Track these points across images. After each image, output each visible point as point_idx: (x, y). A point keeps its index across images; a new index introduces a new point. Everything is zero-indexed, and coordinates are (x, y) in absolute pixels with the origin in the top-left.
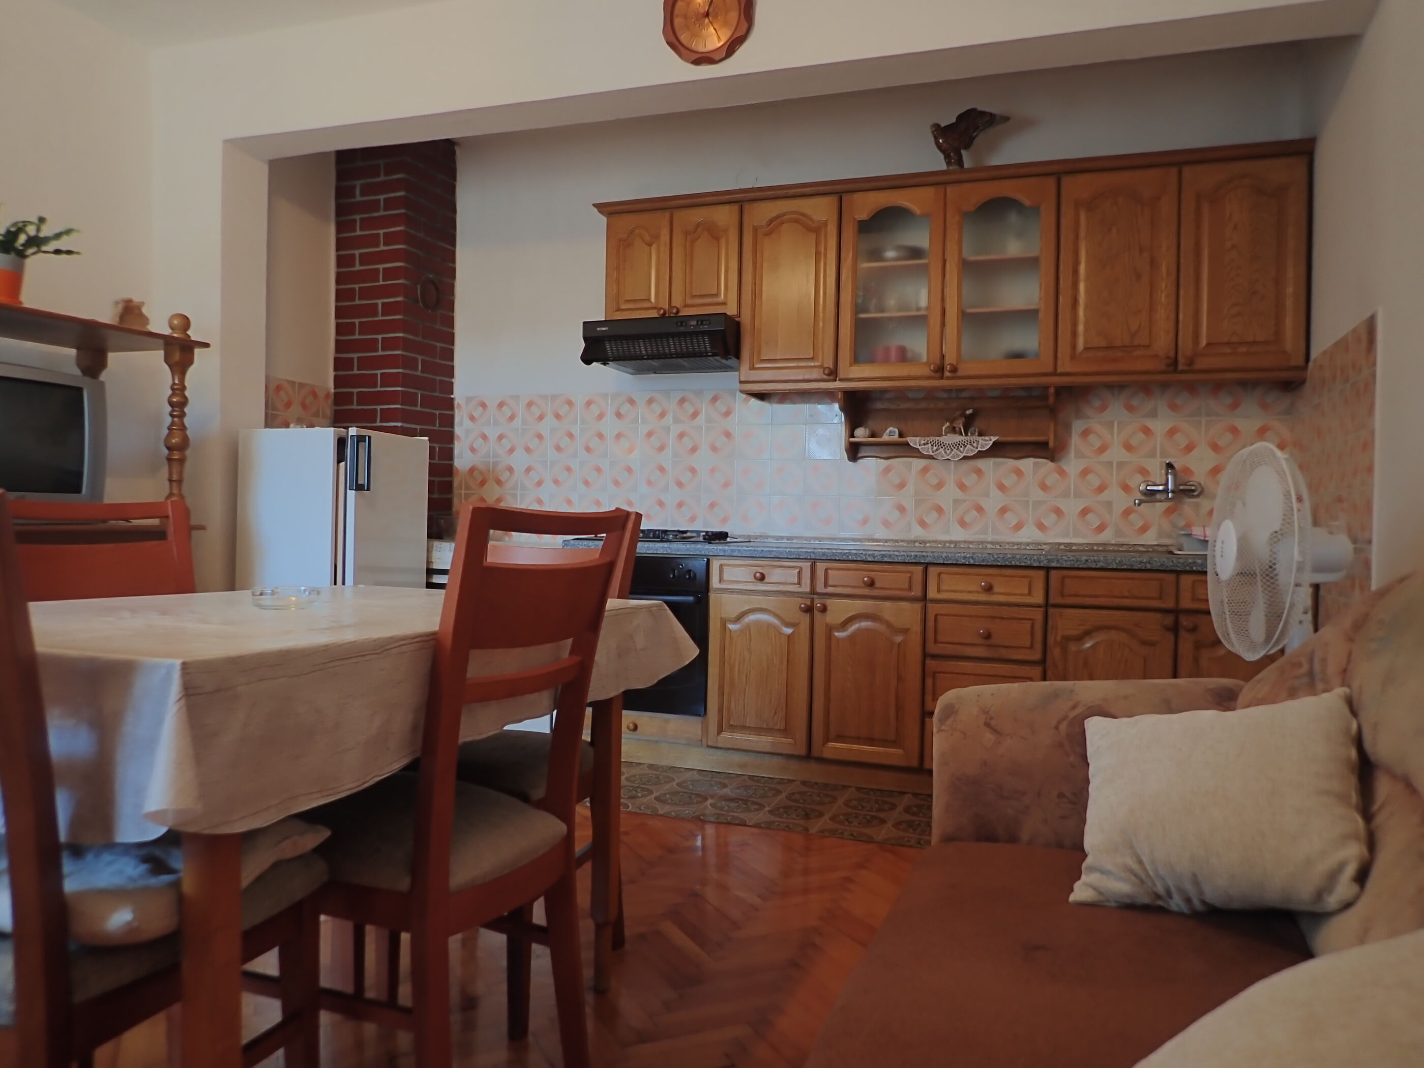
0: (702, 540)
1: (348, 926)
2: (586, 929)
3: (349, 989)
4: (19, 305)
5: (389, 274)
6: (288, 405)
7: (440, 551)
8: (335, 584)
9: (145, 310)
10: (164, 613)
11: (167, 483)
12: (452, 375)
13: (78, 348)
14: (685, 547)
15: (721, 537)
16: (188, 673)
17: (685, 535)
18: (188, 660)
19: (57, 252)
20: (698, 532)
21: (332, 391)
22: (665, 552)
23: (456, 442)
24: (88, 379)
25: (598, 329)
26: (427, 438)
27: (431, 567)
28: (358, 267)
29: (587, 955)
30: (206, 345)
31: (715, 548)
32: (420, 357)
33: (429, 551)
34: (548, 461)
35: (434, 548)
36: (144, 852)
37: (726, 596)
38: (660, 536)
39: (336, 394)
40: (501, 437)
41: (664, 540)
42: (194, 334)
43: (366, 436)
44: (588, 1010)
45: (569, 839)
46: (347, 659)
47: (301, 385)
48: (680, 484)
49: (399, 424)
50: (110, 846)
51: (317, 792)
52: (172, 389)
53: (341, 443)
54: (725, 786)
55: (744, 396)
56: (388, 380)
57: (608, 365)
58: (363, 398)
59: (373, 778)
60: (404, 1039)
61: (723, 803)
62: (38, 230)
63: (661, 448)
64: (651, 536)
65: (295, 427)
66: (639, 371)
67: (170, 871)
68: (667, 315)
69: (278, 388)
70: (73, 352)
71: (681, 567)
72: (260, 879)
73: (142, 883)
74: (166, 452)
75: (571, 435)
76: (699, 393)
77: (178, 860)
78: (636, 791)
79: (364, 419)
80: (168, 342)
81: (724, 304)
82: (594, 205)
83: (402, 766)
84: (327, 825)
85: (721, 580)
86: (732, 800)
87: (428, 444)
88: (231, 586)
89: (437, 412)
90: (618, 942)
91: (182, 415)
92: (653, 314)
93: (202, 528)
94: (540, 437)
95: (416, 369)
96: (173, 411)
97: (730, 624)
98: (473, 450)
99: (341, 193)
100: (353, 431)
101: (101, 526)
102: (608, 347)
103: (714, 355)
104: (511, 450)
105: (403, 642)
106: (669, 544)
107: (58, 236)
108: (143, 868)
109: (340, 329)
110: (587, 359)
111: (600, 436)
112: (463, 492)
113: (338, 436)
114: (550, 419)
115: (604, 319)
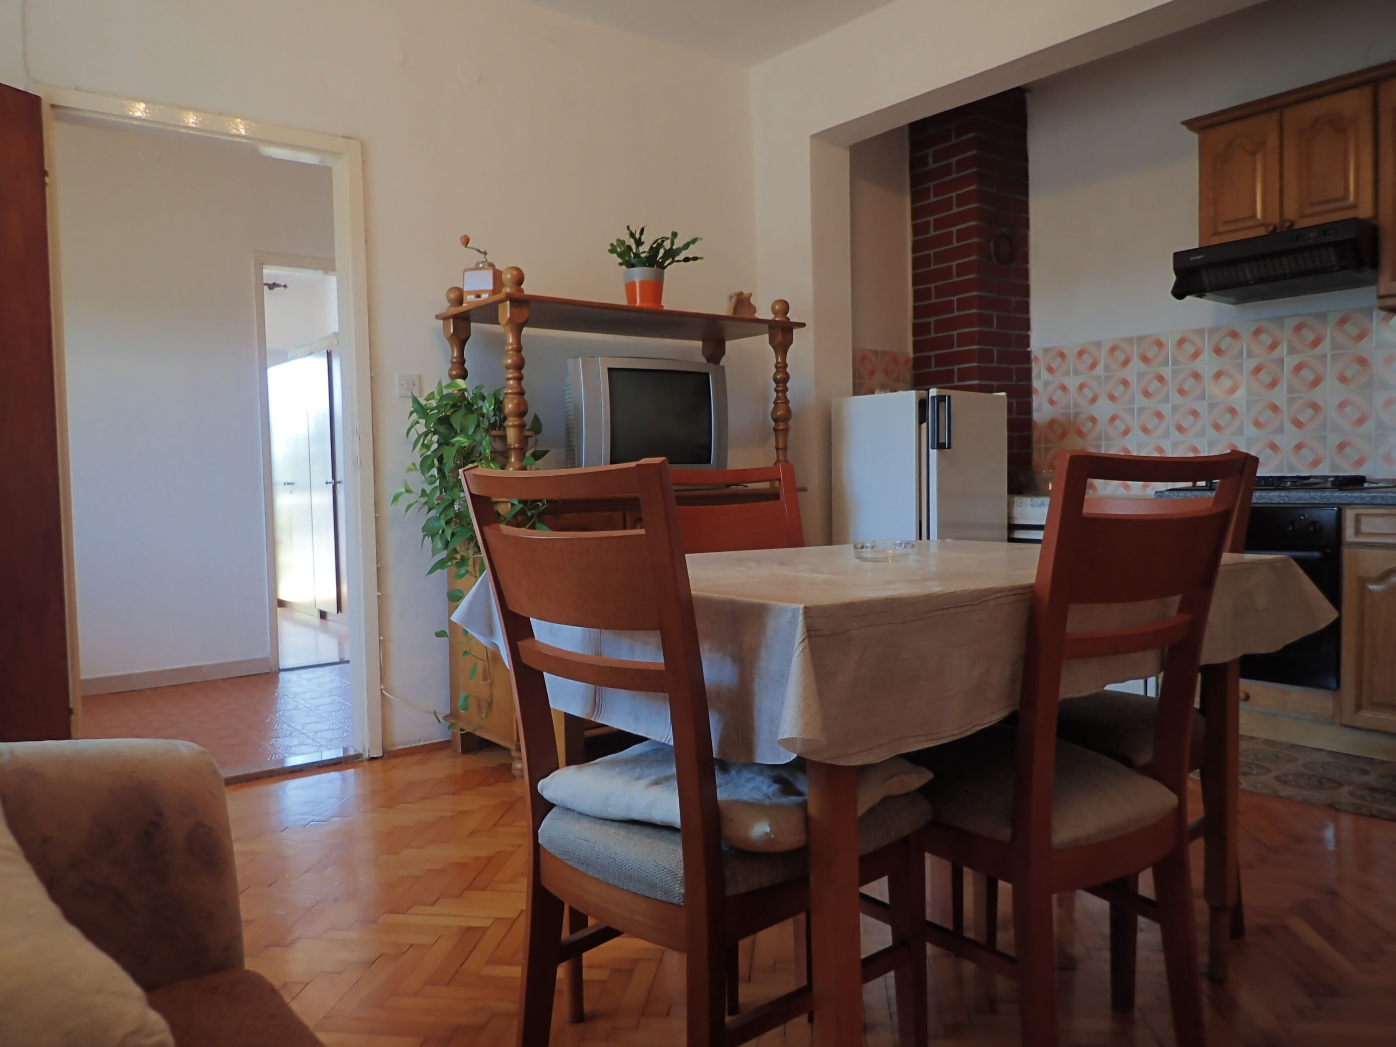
0: (1331, 487)
1: (947, 865)
2: (1201, 908)
3: (949, 925)
4: (662, 309)
5: (962, 235)
6: (872, 373)
7: (1021, 506)
8: (920, 539)
9: (752, 300)
10: (782, 564)
11: (775, 450)
12: (1028, 328)
13: (704, 340)
14: (1308, 495)
15: (1356, 482)
16: (810, 617)
17: (1306, 482)
18: (808, 605)
19: (687, 260)
20: (1325, 478)
21: (911, 355)
22: (1282, 502)
23: (1034, 396)
24: (712, 365)
25: (1192, 259)
26: (1003, 394)
27: (1012, 523)
28: (932, 233)
29: (1202, 939)
30: (803, 325)
31: (1349, 495)
32: (995, 314)
33: (1010, 506)
34: (1135, 408)
35: (1015, 504)
36: (775, 773)
37: (1363, 552)
38: (1275, 483)
39: (915, 359)
40: (1081, 387)
41: (1279, 487)
42: (793, 317)
43: (945, 396)
44: (1205, 999)
45: (1180, 811)
46: (947, 609)
47: (884, 353)
48: (1298, 424)
49: (976, 382)
50: (750, 764)
51: (922, 735)
52: (776, 367)
53: (922, 405)
54: (1365, 772)
55: (1384, 313)
56: (964, 339)
57: (1204, 297)
58: (941, 360)
59: (974, 727)
60: (1003, 985)
61: (1365, 792)
62: (672, 243)
63: (1273, 384)
64: (1262, 484)
65: (880, 393)
66: (1241, 300)
67: (798, 793)
68: (1278, 231)
69: (864, 358)
70: (699, 344)
71: (1302, 518)
72: (871, 811)
73: (775, 800)
74: (773, 423)
75: (1161, 379)
76: (1322, 317)
77: (802, 784)
78: (1250, 768)
79: (943, 379)
80: (772, 326)
81: (1354, 206)
82: (1184, 123)
83: (1002, 717)
84: (930, 767)
85: (1358, 532)
86: (1375, 790)
87: (1006, 400)
88: (829, 540)
89: (1014, 367)
90: (1238, 931)
91: (786, 390)
92: (1261, 232)
93: (804, 490)
94: (1125, 383)
95: (992, 326)
96: (777, 387)
97: (1370, 585)
98: (1052, 402)
99: (916, 163)
100: (933, 392)
101: (727, 491)
102: (1204, 276)
103: (1342, 268)
104: (1094, 400)
105: (999, 595)
106: (1286, 492)
107: (686, 246)
108: (775, 787)
109: (918, 296)
110: (1179, 293)
111: (1197, 376)
112: (1043, 446)
113: (920, 398)
114: (1136, 364)
115: (1197, 246)
